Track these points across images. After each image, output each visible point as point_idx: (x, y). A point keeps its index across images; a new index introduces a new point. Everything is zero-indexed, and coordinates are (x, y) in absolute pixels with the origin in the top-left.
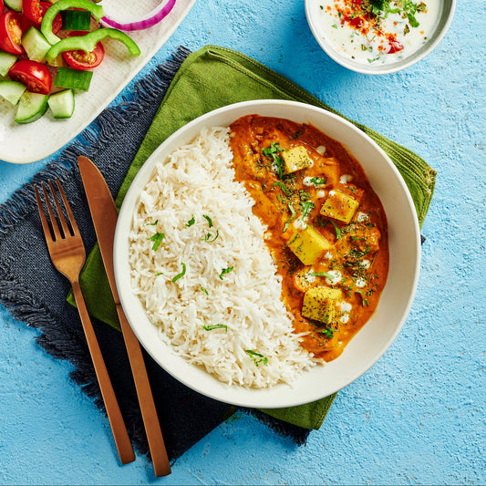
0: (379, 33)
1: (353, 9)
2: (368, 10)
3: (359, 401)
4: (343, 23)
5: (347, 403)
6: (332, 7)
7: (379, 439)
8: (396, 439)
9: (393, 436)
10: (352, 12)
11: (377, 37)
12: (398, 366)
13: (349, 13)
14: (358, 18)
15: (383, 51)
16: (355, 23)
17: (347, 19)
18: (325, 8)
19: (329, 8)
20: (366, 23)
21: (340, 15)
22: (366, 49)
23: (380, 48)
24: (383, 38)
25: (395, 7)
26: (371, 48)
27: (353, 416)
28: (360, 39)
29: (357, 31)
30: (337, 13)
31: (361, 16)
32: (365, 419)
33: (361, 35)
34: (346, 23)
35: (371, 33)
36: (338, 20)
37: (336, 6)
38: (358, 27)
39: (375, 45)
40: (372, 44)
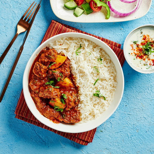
0: (149, 60)
1: (140, 53)
2: (144, 53)
3: (135, 126)
4: (137, 58)
5: (131, 126)
6: (133, 53)
7: (141, 138)
8: (147, 138)
9: (146, 137)
10: (139, 54)
11: (149, 61)
12: (148, 114)
13: (138, 54)
14: (142, 56)
15: (151, 65)
16: (141, 57)
17: (138, 56)
18: (130, 54)
19: (132, 54)
20: (144, 57)
21: (135, 55)
22: (145, 65)
23: (150, 64)
24: (151, 61)
25: (153, 50)
26: (147, 64)
27: (133, 131)
28: (143, 62)
29: (142, 60)
30: (134, 55)
31: (142, 55)
32: (137, 132)
33: (143, 61)
34: (138, 57)
35: (146, 60)
36: (135, 57)
37: (134, 52)
38: (142, 59)
39: (148, 64)
40: (147, 63)
